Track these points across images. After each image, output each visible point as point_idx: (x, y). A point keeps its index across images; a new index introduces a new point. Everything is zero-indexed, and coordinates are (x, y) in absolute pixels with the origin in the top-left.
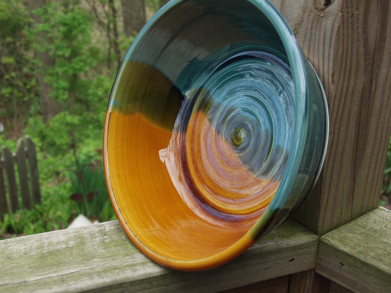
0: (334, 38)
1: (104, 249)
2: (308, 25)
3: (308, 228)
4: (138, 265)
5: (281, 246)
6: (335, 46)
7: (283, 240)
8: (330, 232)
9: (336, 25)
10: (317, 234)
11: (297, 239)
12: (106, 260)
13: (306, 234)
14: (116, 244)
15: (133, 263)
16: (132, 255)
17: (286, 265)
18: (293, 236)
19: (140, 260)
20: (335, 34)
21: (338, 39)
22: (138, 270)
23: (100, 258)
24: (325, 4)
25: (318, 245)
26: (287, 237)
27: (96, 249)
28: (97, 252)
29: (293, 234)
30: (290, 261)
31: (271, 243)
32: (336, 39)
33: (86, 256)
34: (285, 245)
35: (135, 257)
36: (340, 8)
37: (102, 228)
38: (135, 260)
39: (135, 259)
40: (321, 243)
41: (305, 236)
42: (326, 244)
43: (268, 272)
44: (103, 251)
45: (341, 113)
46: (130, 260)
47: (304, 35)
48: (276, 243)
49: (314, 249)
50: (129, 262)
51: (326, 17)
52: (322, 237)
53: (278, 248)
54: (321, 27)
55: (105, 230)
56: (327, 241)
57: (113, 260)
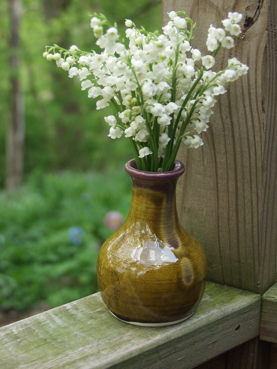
0: (261, 60)
1: (24, 353)
2: (224, 52)
3: (245, 289)
4: (77, 361)
5: (226, 312)
6: (262, 69)
7: (225, 306)
8: (269, 290)
9: (263, 45)
10: (257, 293)
11: (240, 302)
12: (35, 364)
13: (246, 296)
14: (36, 345)
15: (71, 360)
16: (64, 353)
17: (233, 336)
18: (234, 300)
19: (76, 356)
20: (261, 55)
21: (265, 60)
22: (81, 366)
23: (26, 363)
24: (245, 25)
25: (261, 305)
26: (228, 302)
27: (15, 355)
28: (19, 358)
29: (233, 298)
30: (237, 329)
31: (215, 311)
32: (263, 61)
33: (7, 365)
34: (230, 310)
35: (68, 354)
36: (266, 26)
37: (8, 332)
38: (71, 356)
39: (69, 356)
40: (265, 303)
41: (246, 297)
42: (271, 302)
43: (216, 347)
44: (24, 355)
45: (271, 147)
46: (65, 358)
47: (221, 64)
48: (220, 310)
49: (257, 312)
50: (65, 361)
51: (248, 39)
52: (264, 295)
53: (224, 314)
54: (242, 51)
55: (12, 332)
56: (272, 298)
57: (44, 362)
